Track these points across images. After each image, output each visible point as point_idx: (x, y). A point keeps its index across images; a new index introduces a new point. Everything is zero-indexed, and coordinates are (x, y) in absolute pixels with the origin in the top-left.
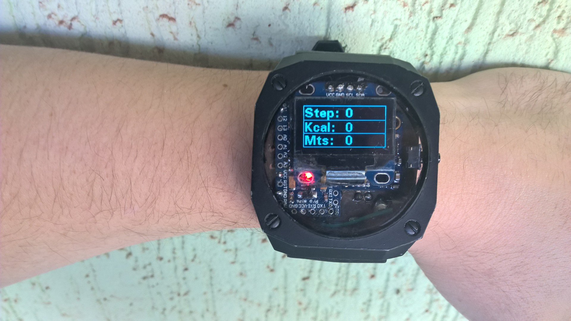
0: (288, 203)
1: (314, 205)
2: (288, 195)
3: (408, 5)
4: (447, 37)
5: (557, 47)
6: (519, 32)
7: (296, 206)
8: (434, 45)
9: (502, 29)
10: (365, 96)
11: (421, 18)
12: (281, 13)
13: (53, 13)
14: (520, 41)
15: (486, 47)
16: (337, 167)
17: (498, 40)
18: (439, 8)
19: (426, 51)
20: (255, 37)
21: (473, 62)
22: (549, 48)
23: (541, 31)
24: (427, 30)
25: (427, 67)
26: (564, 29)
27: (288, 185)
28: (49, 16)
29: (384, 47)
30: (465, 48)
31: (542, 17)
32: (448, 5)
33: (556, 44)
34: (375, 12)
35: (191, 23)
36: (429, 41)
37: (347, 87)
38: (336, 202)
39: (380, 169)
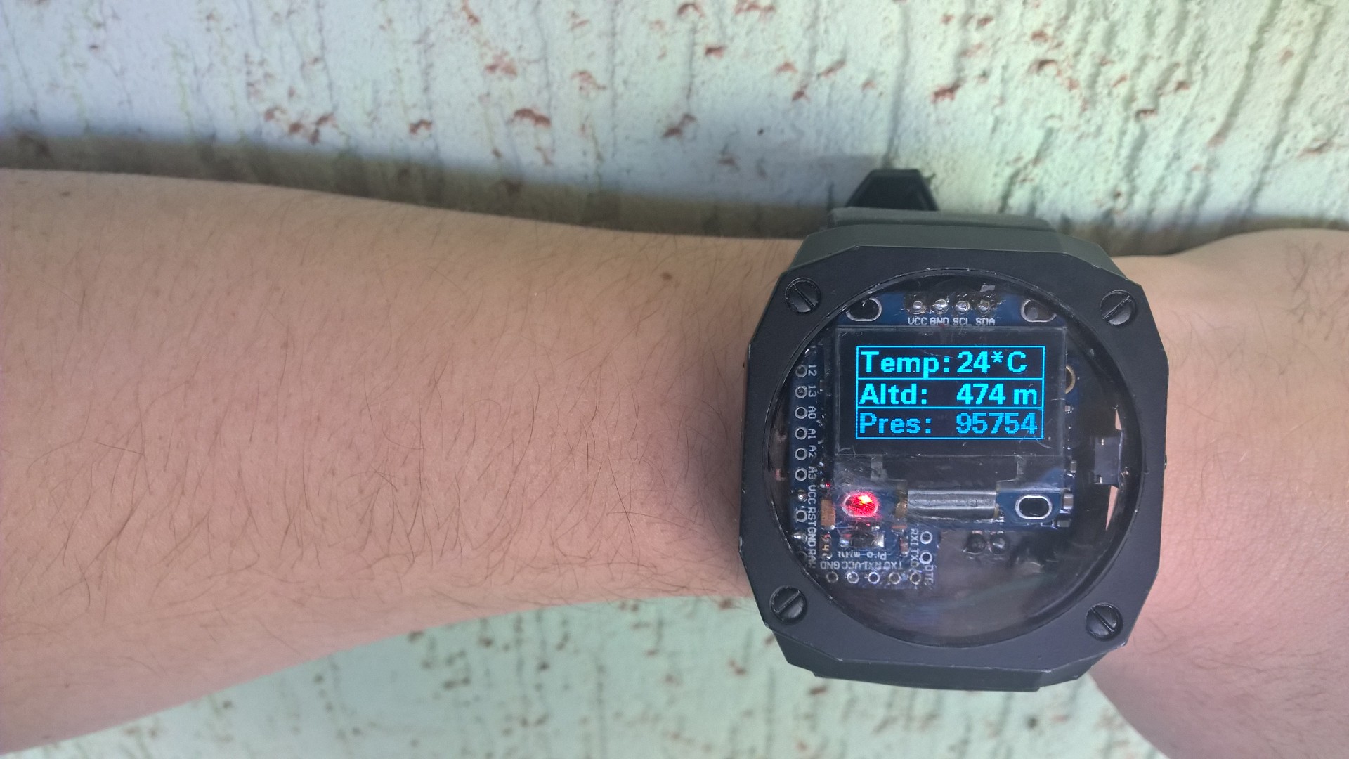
0: (819, 559)
1: (877, 563)
2: (817, 541)
3: (1079, 84)
4: (1167, 155)
6: (1334, 143)
7: (836, 565)
8: (1136, 172)
9: (1295, 137)
10: (997, 324)
11: (1108, 113)
12: (788, 104)
13: (276, 108)
14: (1336, 163)
15: (1258, 177)
16: (932, 482)
17: (1285, 162)
18: (1151, 91)
19: (1116, 186)
20: (726, 156)
21: (1227, 209)
24: (1121, 140)
25: (1119, 220)
27: (819, 519)
28: (269, 115)
29: (1021, 177)
30: (1208, 179)
32: (1171, 86)
34: (1002, 100)
35: (583, 128)
36: (1125, 163)
37: (954, 305)
38: (926, 557)
39: (1030, 486)
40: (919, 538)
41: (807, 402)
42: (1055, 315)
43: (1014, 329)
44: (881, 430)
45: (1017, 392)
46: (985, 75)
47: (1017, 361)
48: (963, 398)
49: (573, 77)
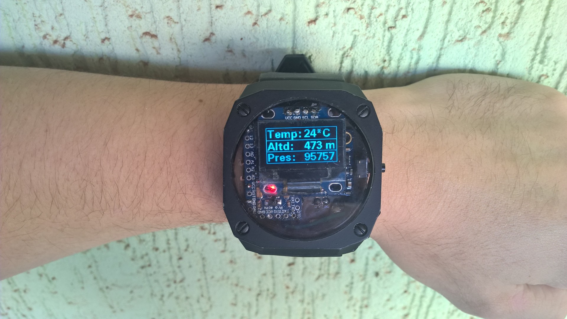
0: (257, 210)
1: (279, 211)
2: (256, 203)
3: (364, 17)
4: (402, 45)
5: (503, 50)
6: (467, 38)
7: (263, 212)
8: (390, 52)
9: (451, 35)
10: (319, 118)
11: (377, 29)
12: (251, 28)
13: (47, 34)
14: (469, 45)
15: (439, 52)
16: (296, 180)
17: (448, 46)
18: (393, 19)
19: (384, 57)
20: (229, 49)
21: (428, 65)
22: (497, 50)
23: (487, 36)
24: (383, 39)
25: (386, 71)
26: (508, 34)
27: (256, 195)
28: (45, 37)
29: (346, 55)
30: (419, 54)
31: (488, 24)
32: (400, 17)
33: (502, 47)
34: (335, 24)
35: (171, 39)
36: (386, 48)
37: (302, 111)
38: (297, 208)
39: (333, 179)
40: (294, 201)
41: (250, 150)
42: (341, 114)
43: (325, 120)
44: (276, 160)
45: (327, 144)
46: (327, 15)
47: (327, 133)
48: (307, 147)
49: (164, 18)
